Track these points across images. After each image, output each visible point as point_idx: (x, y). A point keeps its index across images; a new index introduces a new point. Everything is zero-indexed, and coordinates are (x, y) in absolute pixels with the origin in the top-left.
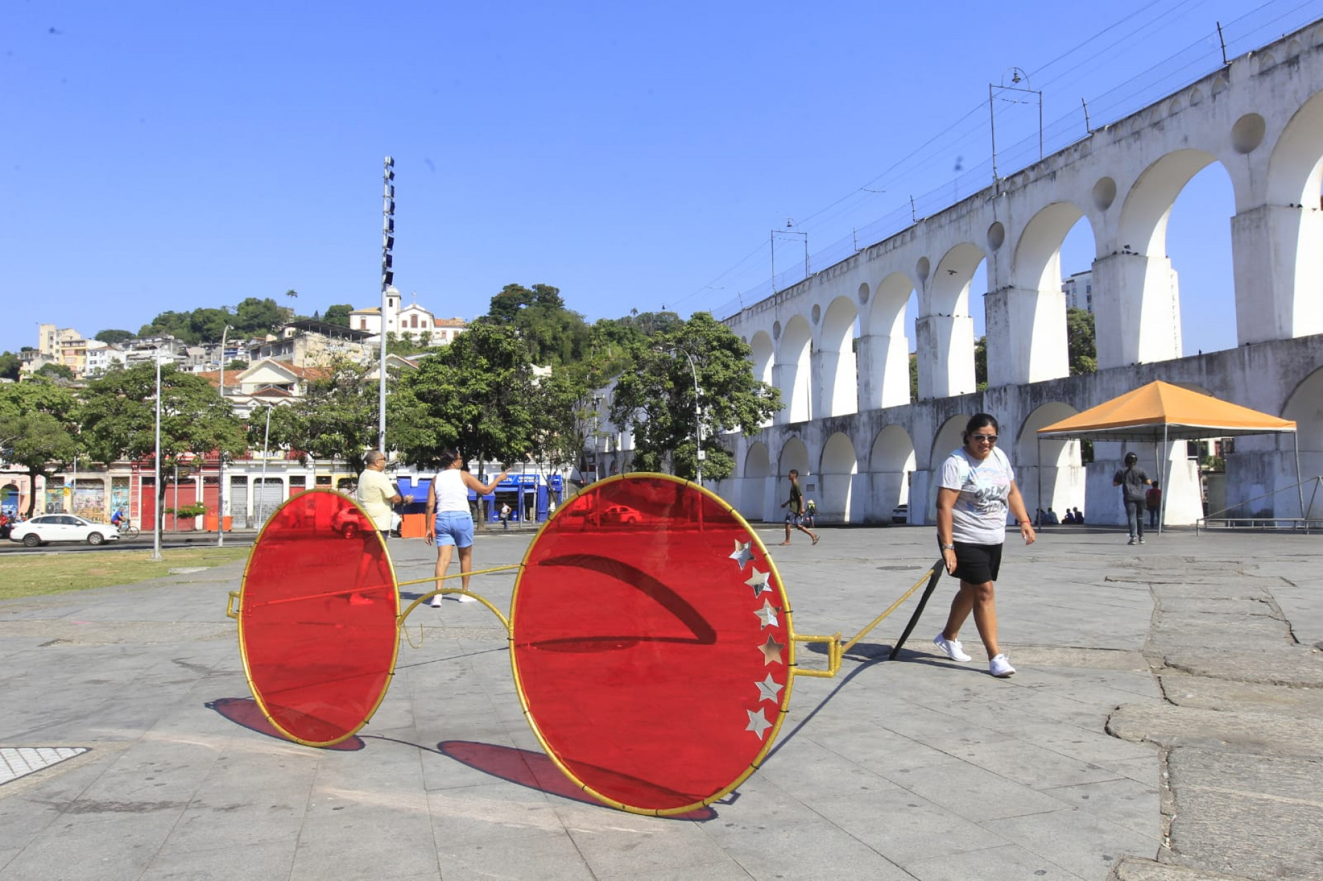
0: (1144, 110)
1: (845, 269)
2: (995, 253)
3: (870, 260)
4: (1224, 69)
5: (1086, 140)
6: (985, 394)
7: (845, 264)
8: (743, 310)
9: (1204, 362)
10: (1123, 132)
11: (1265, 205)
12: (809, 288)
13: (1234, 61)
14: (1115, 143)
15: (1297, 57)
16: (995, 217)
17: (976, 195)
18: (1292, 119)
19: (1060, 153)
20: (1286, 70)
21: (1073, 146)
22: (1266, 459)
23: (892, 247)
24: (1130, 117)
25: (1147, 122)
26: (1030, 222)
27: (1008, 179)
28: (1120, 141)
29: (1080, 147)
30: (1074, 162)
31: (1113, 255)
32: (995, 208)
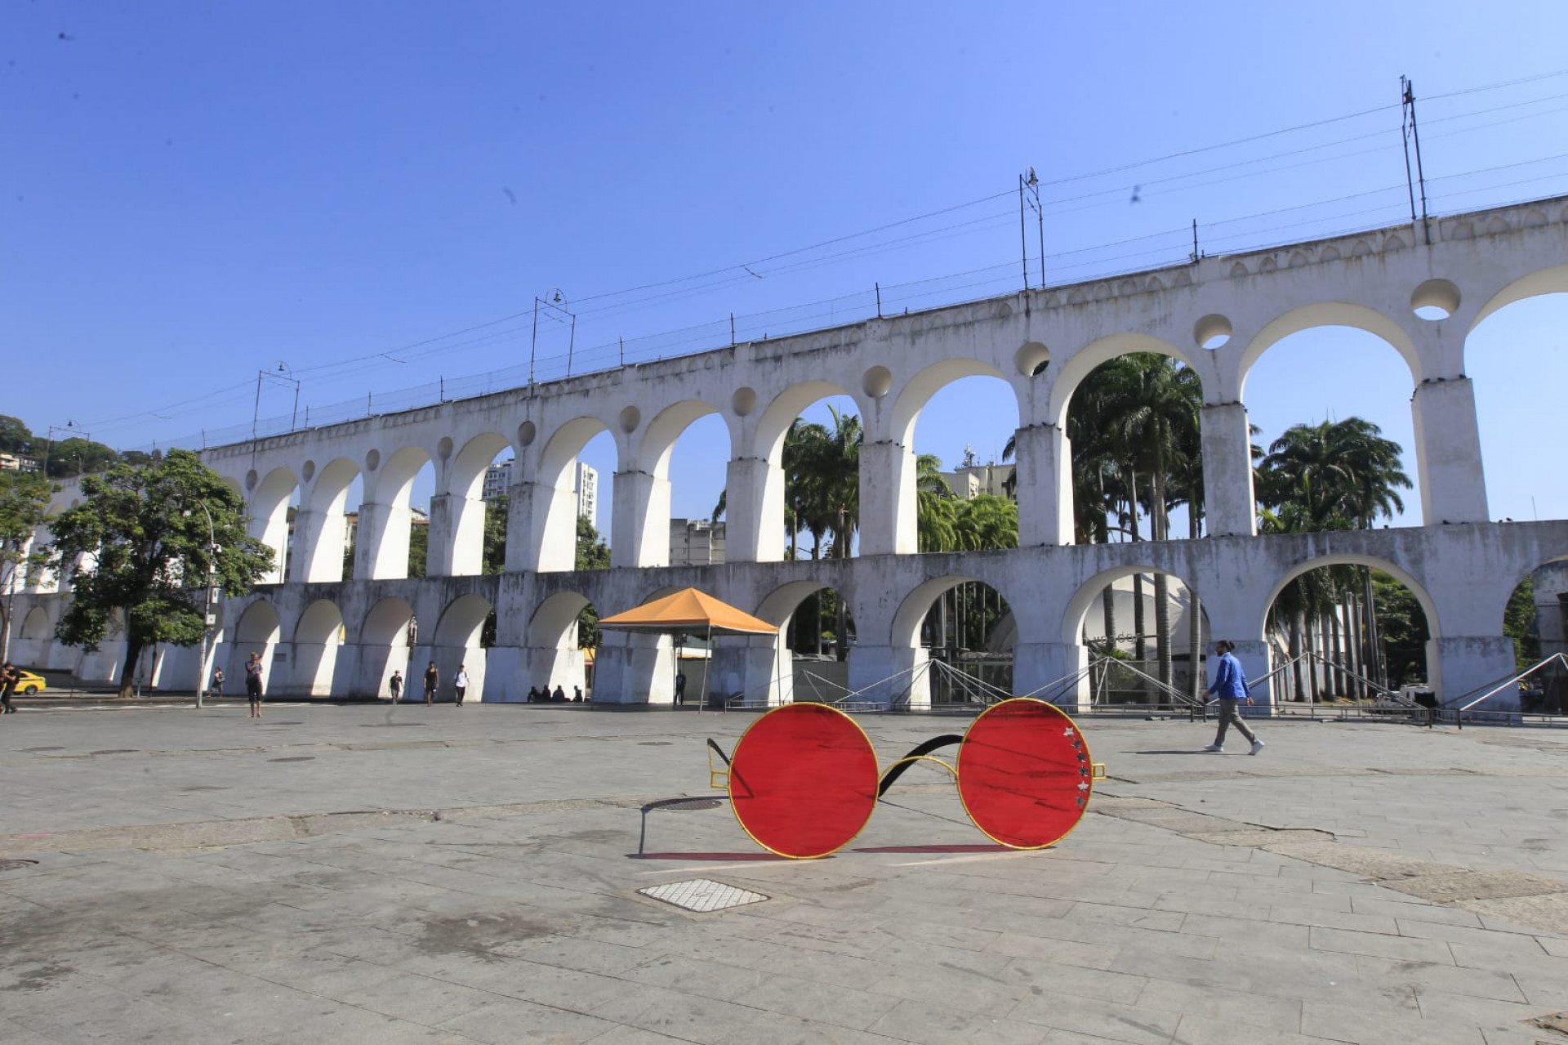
0: (669, 360)
1: (353, 431)
2: (524, 448)
3: (385, 427)
4: (731, 348)
5: (618, 371)
6: (501, 578)
7: (353, 425)
8: (205, 450)
9: (699, 572)
10: (648, 373)
11: (752, 458)
12: (303, 442)
13: (738, 344)
14: (643, 380)
15: (780, 357)
16: (528, 416)
17: (510, 392)
18: (774, 400)
19: (595, 376)
20: (773, 363)
21: (607, 373)
22: (741, 652)
23: (412, 420)
24: (656, 363)
25: (670, 371)
26: (559, 428)
27: (543, 385)
28: (647, 379)
29: (613, 375)
30: (606, 386)
31: (629, 472)
32: (528, 408)
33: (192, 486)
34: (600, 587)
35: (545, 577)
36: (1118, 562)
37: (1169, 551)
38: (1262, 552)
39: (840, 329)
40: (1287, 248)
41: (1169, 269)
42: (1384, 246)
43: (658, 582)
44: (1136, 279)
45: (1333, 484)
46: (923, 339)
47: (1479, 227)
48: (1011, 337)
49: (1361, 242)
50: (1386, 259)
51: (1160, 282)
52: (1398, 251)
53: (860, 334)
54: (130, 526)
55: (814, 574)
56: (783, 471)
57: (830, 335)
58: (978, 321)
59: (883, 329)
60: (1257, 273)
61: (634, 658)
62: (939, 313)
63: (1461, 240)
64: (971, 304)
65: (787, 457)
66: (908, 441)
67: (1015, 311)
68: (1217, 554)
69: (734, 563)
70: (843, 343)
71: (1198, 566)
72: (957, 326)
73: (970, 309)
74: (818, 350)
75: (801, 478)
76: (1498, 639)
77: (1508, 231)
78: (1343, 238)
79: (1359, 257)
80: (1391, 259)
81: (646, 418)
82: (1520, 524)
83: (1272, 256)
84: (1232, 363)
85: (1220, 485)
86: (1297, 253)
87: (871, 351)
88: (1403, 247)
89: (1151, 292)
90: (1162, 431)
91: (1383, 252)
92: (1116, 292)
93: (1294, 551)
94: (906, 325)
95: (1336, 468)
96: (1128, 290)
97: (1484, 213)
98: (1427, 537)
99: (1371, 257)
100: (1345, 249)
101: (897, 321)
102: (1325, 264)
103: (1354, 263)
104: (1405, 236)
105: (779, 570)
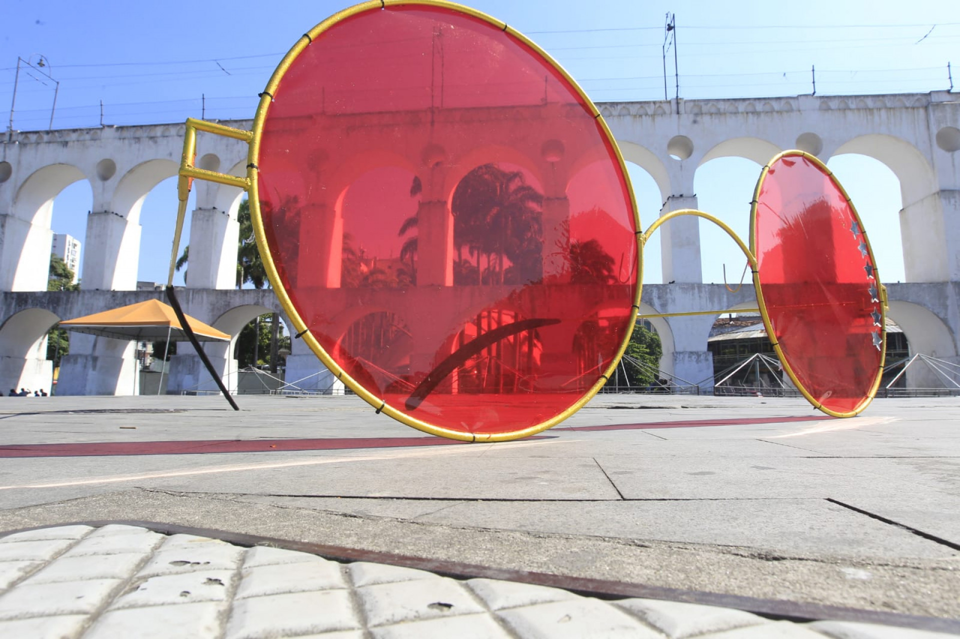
0: (145, 126)
5: (98, 129)
10: (126, 134)
13: (208, 120)
14: (120, 139)
16: (5, 157)
19: (74, 131)
21: (86, 129)
24: (134, 126)
25: (145, 135)
26: (37, 171)
27: (22, 133)
28: (124, 139)
29: (92, 132)
30: (84, 140)
31: (103, 212)
32: (5, 151)
34: (69, 306)
35: (15, 296)
36: (484, 299)
38: (576, 295)
40: (600, 104)
41: (527, 107)
42: (654, 112)
44: (506, 110)
46: (355, 133)
47: (704, 108)
48: (419, 139)
49: (642, 107)
50: (656, 120)
51: (522, 114)
52: (662, 115)
53: (308, 123)
55: (260, 301)
58: (397, 125)
59: (326, 122)
60: (581, 117)
61: (99, 364)
62: (368, 116)
63: (695, 114)
64: (391, 112)
67: (423, 121)
69: (193, 290)
70: (294, 129)
71: (536, 303)
72: (380, 127)
73: (390, 115)
76: (705, 353)
77: (719, 113)
78: (632, 103)
79: (641, 116)
80: (658, 119)
81: (121, 170)
82: (718, 285)
84: (562, 172)
86: (606, 108)
87: (315, 139)
88: (665, 113)
89: (516, 120)
90: (506, 222)
91: (654, 115)
92: (492, 117)
93: (595, 296)
94: (343, 122)
96: (500, 116)
97: (707, 101)
98: (670, 290)
99: (647, 117)
100: (634, 110)
101: (337, 117)
102: (622, 117)
103: (638, 119)
104: (666, 107)
105: (232, 296)
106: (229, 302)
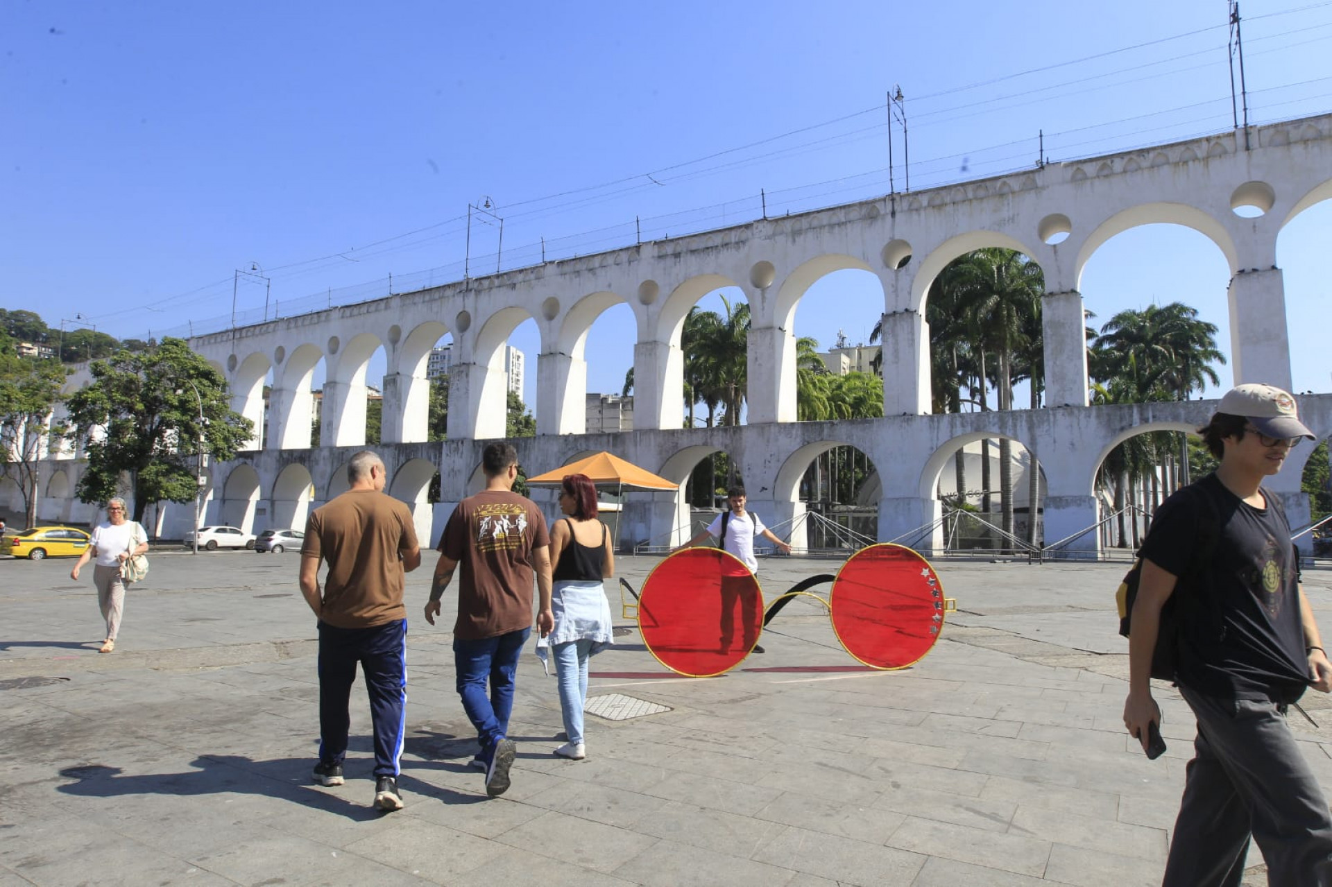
0: (584, 257)
1: (316, 320)
2: (461, 334)
3: (343, 317)
4: (636, 247)
5: (541, 267)
6: (444, 444)
7: (316, 316)
8: (192, 338)
9: (611, 439)
10: (566, 268)
11: (655, 342)
12: (274, 331)
13: (643, 243)
14: (562, 275)
15: (680, 253)
16: (464, 307)
17: (449, 286)
18: (674, 290)
19: (521, 271)
20: (673, 259)
21: (531, 268)
22: (647, 506)
23: (365, 311)
24: (575, 259)
25: (584, 267)
26: (491, 317)
27: (476, 280)
28: (565, 274)
29: (536, 271)
30: (529, 280)
31: (552, 354)
32: (464, 300)
33: (183, 369)
34: (527, 452)
35: (481, 444)
36: (969, 429)
37: (1013, 419)
38: (1093, 421)
39: (731, 229)
40: (1121, 155)
41: (1017, 175)
42: (1208, 153)
43: (577, 447)
44: (988, 184)
45: (1155, 361)
46: (802, 237)
47: (1294, 134)
48: (878, 235)
49: (1188, 148)
50: (1210, 165)
51: (1010, 186)
52: (1220, 157)
53: (748, 233)
54: (132, 403)
55: (709, 440)
56: (682, 352)
57: (720, 236)
58: (850, 222)
59: (768, 229)
60: (1095, 178)
62: (815, 215)
63: (1276, 146)
64: (844, 207)
65: (686, 339)
66: (789, 325)
67: (882, 212)
68: (1054, 422)
69: (640, 430)
70: (733, 241)
71: (1038, 432)
72: (832, 226)
73: (843, 211)
74: (712, 247)
75: (697, 358)
76: (1296, 495)
77: (1319, 138)
78: (1172, 145)
79: (1186, 162)
80: (1215, 164)
81: (565, 305)
82: (1318, 396)
83: (1109, 162)
84: (1071, 256)
85: (1058, 363)
86: (1131, 159)
87: (758, 249)
88: (1225, 152)
89: (1002, 195)
90: (1009, 316)
91: (1208, 157)
92: (970, 195)
93: (1121, 419)
94: (788, 226)
95: (1159, 348)
96: (981, 193)
97: (1299, 122)
99: (1197, 162)
100: (1174, 155)
101: (779, 222)
102: (1156, 168)
103: (1181, 167)
104: (1227, 143)
105: (679, 436)
106: (677, 444)
